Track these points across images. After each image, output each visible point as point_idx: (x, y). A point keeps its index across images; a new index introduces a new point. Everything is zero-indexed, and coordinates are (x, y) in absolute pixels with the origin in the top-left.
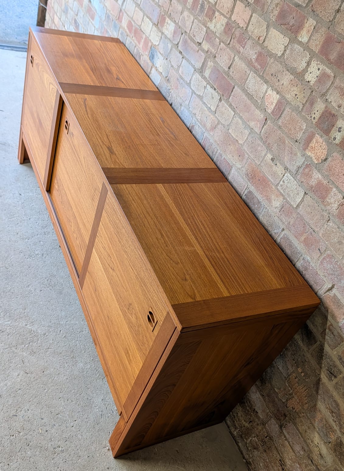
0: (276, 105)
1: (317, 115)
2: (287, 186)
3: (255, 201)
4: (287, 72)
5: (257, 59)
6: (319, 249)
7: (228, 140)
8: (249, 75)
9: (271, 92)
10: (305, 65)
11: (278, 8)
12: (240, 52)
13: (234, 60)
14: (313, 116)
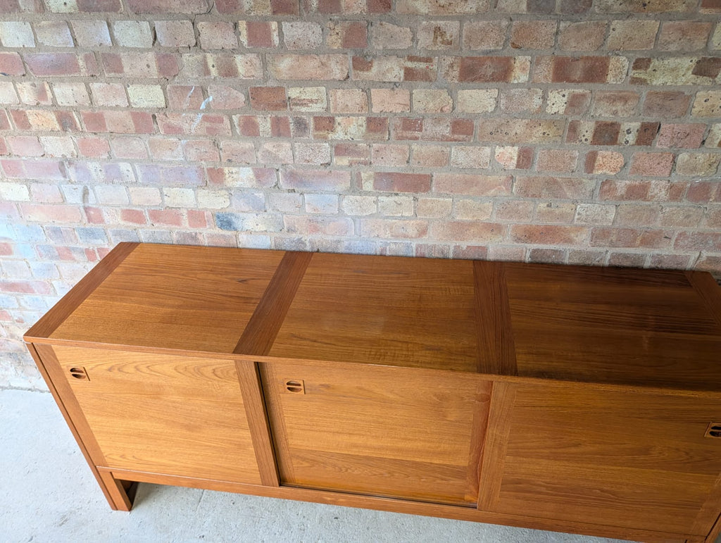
0: (519, 157)
1: (589, 136)
2: (587, 215)
3: (549, 253)
4: (514, 121)
5: (453, 132)
6: (666, 237)
7: (459, 229)
8: (450, 152)
9: (502, 150)
10: (540, 102)
11: (455, 68)
12: (416, 138)
13: (411, 150)
14: (583, 139)
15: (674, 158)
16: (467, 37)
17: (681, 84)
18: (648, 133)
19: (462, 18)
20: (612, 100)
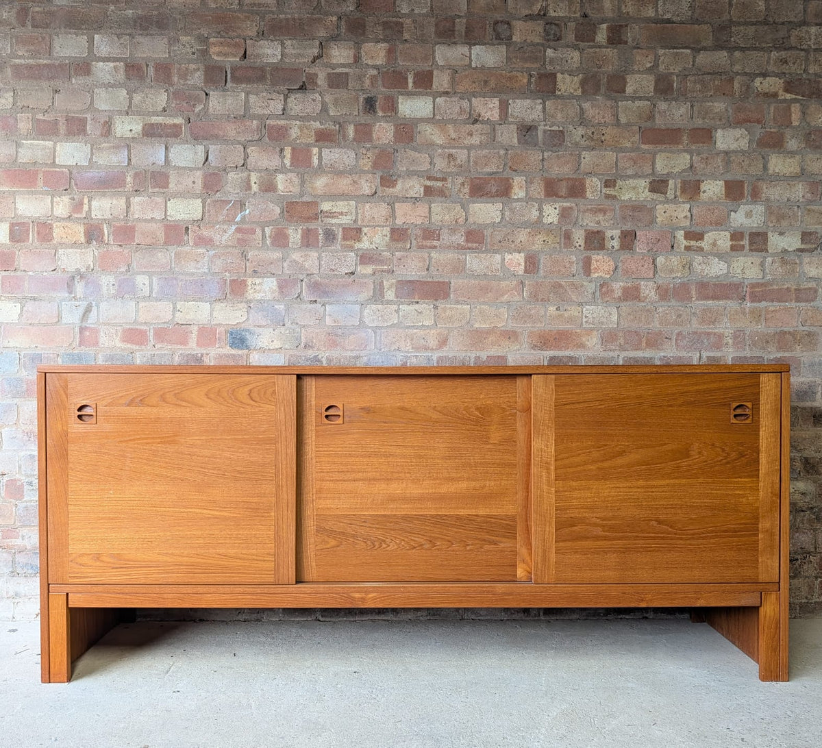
0: (526, 263)
1: (581, 242)
2: (593, 318)
3: (565, 360)
4: (519, 230)
5: (467, 241)
6: (666, 338)
7: (478, 337)
8: (466, 259)
9: (510, 256)
10: (537, 213)
11: (466, 186)
12: (435, 247)
13: (430, 258)
14: (577, 245)
15: (654, 260)
16: (474, 162)
17: (642, 199)
18: (628, 239)
19: (469, 148)
20: (595, 211)
